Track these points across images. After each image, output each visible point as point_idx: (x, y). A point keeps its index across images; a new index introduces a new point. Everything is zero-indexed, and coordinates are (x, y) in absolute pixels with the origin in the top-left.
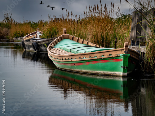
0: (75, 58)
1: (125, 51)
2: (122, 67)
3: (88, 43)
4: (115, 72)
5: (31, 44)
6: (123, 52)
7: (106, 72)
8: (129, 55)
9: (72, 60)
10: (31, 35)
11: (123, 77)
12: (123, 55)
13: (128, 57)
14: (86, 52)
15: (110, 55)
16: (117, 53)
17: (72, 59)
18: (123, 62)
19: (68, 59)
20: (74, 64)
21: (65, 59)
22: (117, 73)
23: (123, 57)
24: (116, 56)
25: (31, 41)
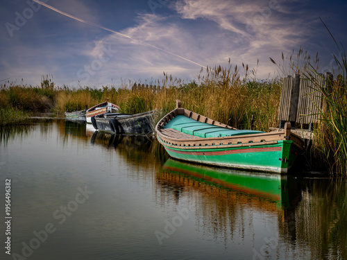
0: (206, 145)
1: (285, 135)
2: (280, 159)
3: (214, 122)
4: (268, 167)
5: (107, 122)
6: (283, 136)
7: (254, 166)
8: (291, 142)
9: (201, 147)
10: (97, 109)
11: (282, 174)
12: (282, 141)
13: (290, 145)
14: (221, 135)
15: (262, 141)
16: (273, 139)
17: (200, 145)
18: (281, 152)
19: (194, 145)
20: (204, 153)
21: (189, 145)
22: (272, 168)
23: (282, 144)
24: (272, 142)
25: (105, 117)
